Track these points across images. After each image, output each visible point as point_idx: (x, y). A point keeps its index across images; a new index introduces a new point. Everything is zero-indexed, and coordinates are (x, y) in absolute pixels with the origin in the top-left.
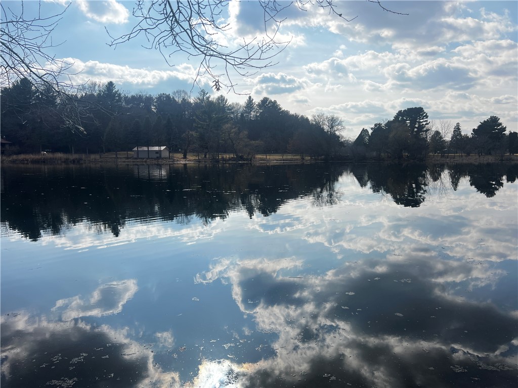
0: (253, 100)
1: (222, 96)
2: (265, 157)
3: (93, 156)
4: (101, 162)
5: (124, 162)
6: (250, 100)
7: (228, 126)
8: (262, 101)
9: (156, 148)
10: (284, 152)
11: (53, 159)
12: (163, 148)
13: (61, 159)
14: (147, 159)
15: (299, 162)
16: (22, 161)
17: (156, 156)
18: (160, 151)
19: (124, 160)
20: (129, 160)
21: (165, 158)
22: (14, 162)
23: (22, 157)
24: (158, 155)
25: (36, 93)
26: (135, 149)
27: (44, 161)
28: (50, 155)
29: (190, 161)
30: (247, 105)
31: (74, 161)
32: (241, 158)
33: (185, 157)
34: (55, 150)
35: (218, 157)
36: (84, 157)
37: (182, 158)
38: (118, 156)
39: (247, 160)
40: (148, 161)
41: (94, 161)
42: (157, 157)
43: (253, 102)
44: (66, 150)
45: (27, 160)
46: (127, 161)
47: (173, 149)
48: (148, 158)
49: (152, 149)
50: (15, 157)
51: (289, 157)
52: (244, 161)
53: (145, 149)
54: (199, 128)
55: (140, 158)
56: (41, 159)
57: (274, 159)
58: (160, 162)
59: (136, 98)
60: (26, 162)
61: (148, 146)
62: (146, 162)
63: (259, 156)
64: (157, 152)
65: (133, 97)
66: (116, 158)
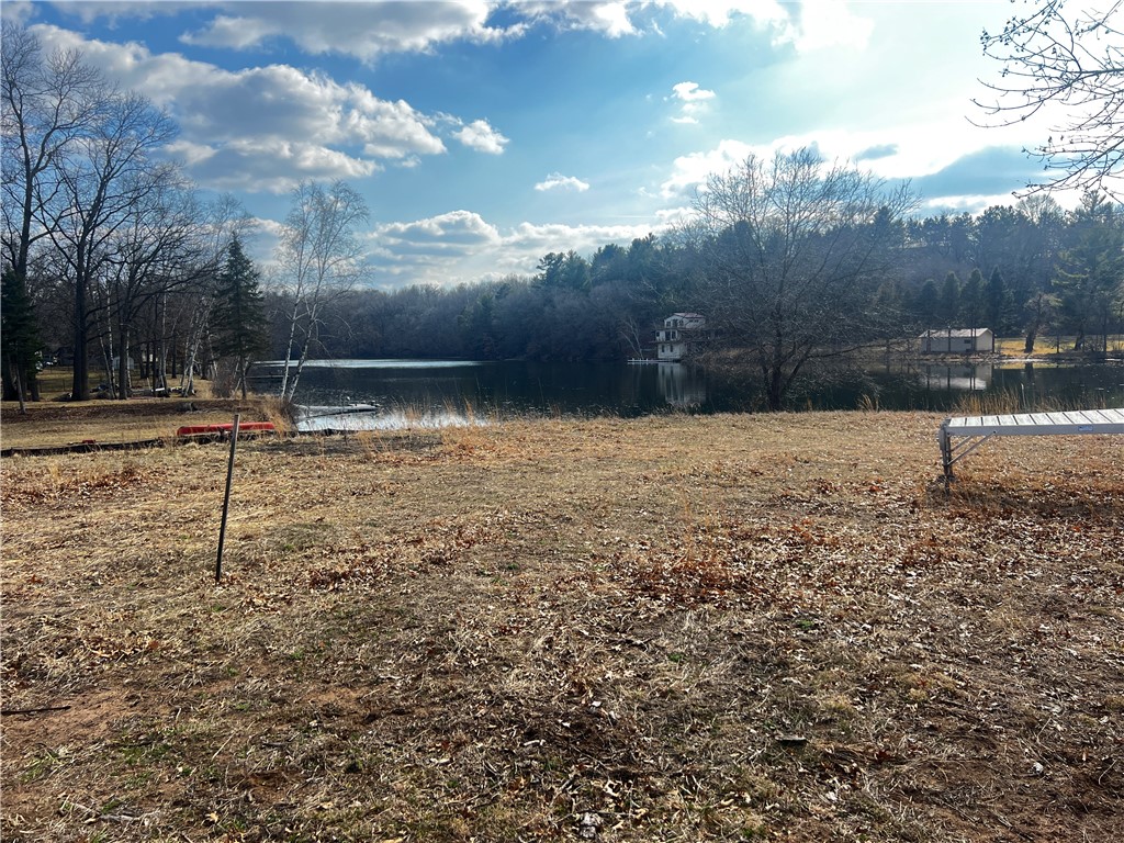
9: (967, 333)
12: (980, 332)
14: (946, 353)
17: (963, 347)
18: (974, 338)
20: (911, 356)
21: (983, 352)
24: (969, 346)
26: (925, 334)
29: (1040, 357)
33: (1029, 349)
35: (1105, 347)
37: (1021, 352)
38: (892, 349)
40: (948, 357)
42: (967, 350)
47: (1002, 331)
48: (949, 352)
49: (955, 333)
53: (944, 334)
54: (1066, 287)
55: (932, 353)
58: (974, 359)
59: (934, 224)
61: (949, 329)
62: (944, 359)
64: (967, 340)
65: (928, 222)
66: (888, 352)
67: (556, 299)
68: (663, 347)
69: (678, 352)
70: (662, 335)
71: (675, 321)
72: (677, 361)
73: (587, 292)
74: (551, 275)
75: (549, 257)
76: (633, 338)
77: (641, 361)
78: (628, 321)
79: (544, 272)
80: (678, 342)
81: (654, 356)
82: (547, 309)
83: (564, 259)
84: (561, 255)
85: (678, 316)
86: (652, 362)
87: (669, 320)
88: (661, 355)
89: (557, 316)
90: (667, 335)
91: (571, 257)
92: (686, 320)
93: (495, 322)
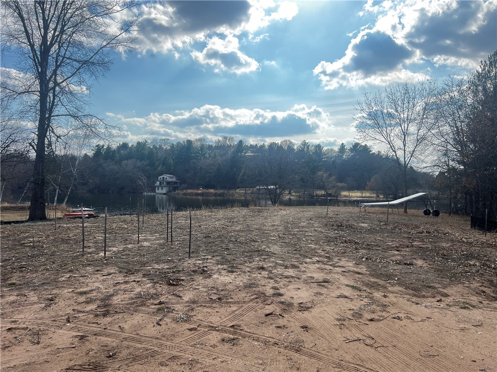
0: (345, 146)
1: (319, 145)
2: (348, 194)
5: (251, 196)
6: (343, 146)
8: (353, 146)
9: (271, 187)
11: (208, 193)
13: (212, 193)
15: (374, 199)
16: (190, 194)
19: (250, 194)
22: (185, 194)
23: (189, 191)
26: (258, 187)
27: (202, 195)
28: (205, 190)
29: (294, 196)
30: (340, 150)
31: (220, 195)
32: (330, 195)
33: (290, 193)
35: (314, 194)
36: (226, 191)
37: (288, 194)
39: (334, 196)
40: (266, 195)
41: (232, 194)
43: (345, 148)
45: (193, 193)
50: (185, 191)
51: (367, 195)
52: (332, 197)
55: (261, 194)
56: (200, 193)
57: (356, 196)
61: (268, 186)
63: (344, 194)
66: (245, 193)
68: (158, 188)
69: (164, 191)
70: (158, 183)
71: (163, 178)
72: (164, 194)
73: (118, 163)
76: (144, 183)
77: (149, 194)
79: (95, 152)
80: (165, 186)
81: (154, 191)
83: (105, 147)
84: (103, 146)
85: (165, 176)
86: (153, 194)
87: (161, 177)
88: (157, 191)
90: (160, 183)
91: (108, 147)
92: (168, 177)
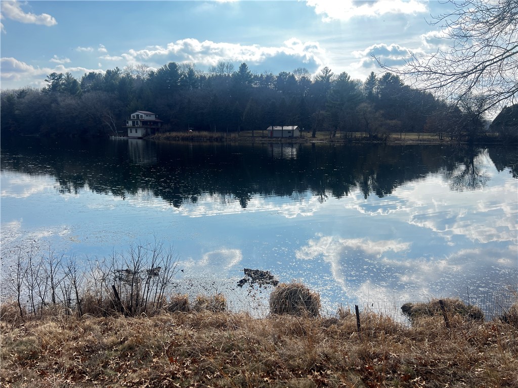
0: (375, 76)
1: (344, 73)
2: (400, 137)
3: (233, 135)
4: (240, 140)
5: (261, 141)
6: (373, 76)
7: (363, 105)
8: (384, 77)
9: (290, 128)
10: (421, 130)
11: (200, 136)
12: (296, 127)
13: (206, 137)
15: (437, 143)
16: (174, 138)
17: (288, 135)
18: (293, 130)
19: (261, 139)
20: (265, 139)
21: (297, 137)
22: (168, 138)
23: (174, 134)
24: (290, 134)
25: (181, 75)
26: (270, 128)
27: (192, 139)
28: (196, 133)
29: (320, 139)
30: (369, 81)
31: (217, 139)
32: (375, 137)
33: (314, 136)
34: (198, 128)
36: (225, 135)
37: (311, 137)
38: (254, 135)
39: (381, 139)
40: (283, 140)
41: (234, 138)
42: (290, 136)
43: (376, 78)
44: (207, 128)
45: (179, 137)
46: (263, 139)
48: (282, 137)
49: (285, 128)
50: (168, 134)
51: (426, 136)
52: (378, 141)
53: (279, 128)
54: (331, 107)
55: (275, 137)
56: (189, 137)
57: (410, 138)
58: (294, 141)
60: (177, 139)
61: (282, 126)
62: (281, 141)
63: (394, 136)
64: (289, 131)
66: (252, 136)
67: (59, 99)
68: (131, 130)
69: (140, 133)
70: (130, 123)
71: (138, 115)
72: (140, 138)
73: (80, 96)
74: (55, 87)
75: (53, 75)
76: (112, 124)
77: (118, 138)
78: (108, 114)
79: (50, 84)
80: (140, 127)
81: (125, 134)
82: (53, 105)
83: (63, 77)
84: (61, 75)
85: (139, 113)
86: (125, 138)
87: (134, 114)
88: (130, 135)
89: (61, 109)
90: (133, 123)
91: (68, 76)
92: (143, 115)
93: (17, 112)
